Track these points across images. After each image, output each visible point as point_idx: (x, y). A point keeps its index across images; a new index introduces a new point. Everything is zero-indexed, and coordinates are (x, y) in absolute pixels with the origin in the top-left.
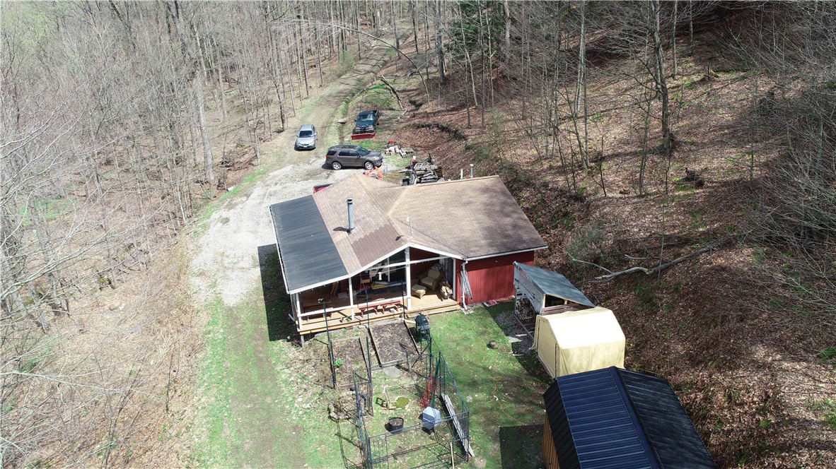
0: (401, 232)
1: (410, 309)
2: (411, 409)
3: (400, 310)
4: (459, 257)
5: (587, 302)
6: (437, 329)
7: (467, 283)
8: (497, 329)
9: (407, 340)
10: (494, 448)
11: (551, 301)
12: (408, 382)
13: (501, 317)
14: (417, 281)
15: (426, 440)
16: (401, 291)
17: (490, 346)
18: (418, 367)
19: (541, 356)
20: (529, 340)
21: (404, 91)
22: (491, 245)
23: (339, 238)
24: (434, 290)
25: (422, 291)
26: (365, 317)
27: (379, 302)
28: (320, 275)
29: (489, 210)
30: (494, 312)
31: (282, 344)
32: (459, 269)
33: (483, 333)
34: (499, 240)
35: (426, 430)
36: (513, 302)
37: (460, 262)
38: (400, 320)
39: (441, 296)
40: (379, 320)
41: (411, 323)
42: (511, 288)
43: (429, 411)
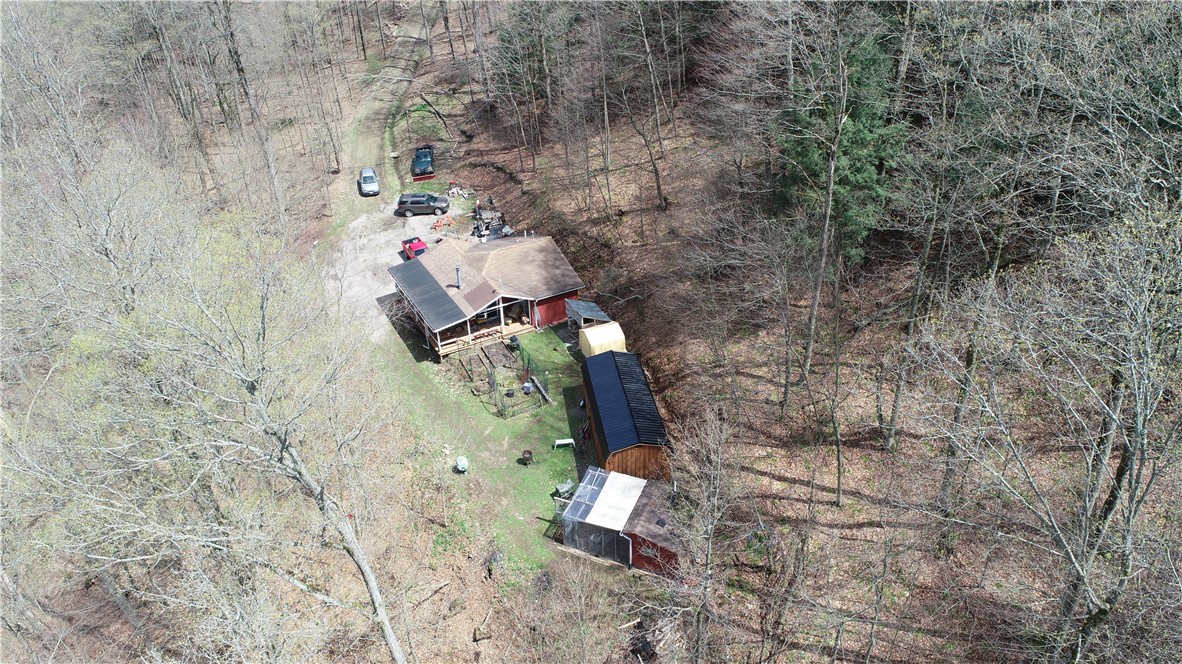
0: (495, 287)
1: (504, 333)
2: (516, 386)
3: (499, 335)
4: (532, 299)
5: (607, 319)
6: (524, 343)
7: (538, 314)
8: (559, 340)
9: (506, 352)
10: (561, 398)
11: (586, 321)
12: (512, 374)
13: (561, 332)
14: (506, 316)
15: (527, 398)
16: (498, 322)
17: (555, 350)
18: (515, 366)
19: (583, 352)
20: (577, 343)
21: (449, 116)
22: (549, 289)
23: (452, 292)
24: (516, 320)
25: (510, 321)
26: (478, 341)
27: (484, 331)
28: (450, 319)
29: (546, 265)
30: (556, 329)
31: (427, 364)
32: (532, 306)
33: (550, 343)
34: (555, 286)
35: (526, 393)
36: (566, 322)
37: (532, 302)
38: (499, 341)
39: (522, 323)
40: (486, 342)
41: (507, 342)
42: (565, 315)
43: (526, 384)
